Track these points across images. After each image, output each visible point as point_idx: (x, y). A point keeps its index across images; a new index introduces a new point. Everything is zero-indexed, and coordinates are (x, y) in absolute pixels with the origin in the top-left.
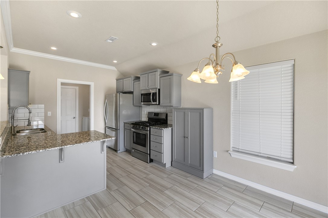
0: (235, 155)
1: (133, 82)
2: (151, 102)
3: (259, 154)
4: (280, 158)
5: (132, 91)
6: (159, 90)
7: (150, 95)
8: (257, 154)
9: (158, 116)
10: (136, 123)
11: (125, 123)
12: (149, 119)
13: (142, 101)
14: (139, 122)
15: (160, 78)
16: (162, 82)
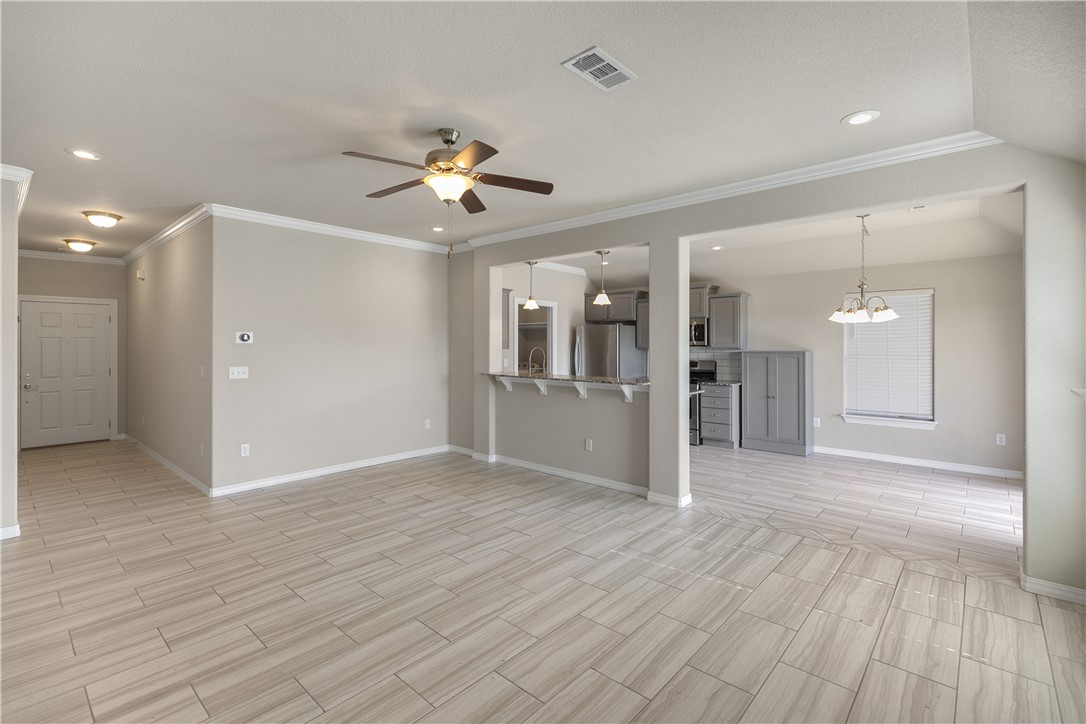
0: (849, 420)
1: (635, 302)
3: (889, 414)
4: (916, 416)
5: (634, 319)
6: (708, 320)
8: (884, 413)
15: (710, 299)
16: (714, 306)
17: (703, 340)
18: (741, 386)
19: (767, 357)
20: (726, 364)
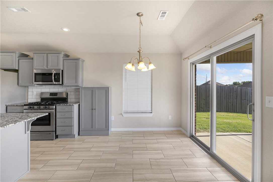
0: (125, 115)
1: (17, 59)
2: (52, 82)
3: (138, 112)
4: (147, 112)
5: (17, 69)
6: (62, 71)
7: (52, 75)
8: (137, 112)
9: (57, 96)
11: (8, 106)
12: (42, 99)
13: (37, 81)
15: (63, 60)
16: (65, 63)
17: (59, 81)
18: (79, 105)
19: (92, 90)
20: (72, 93)
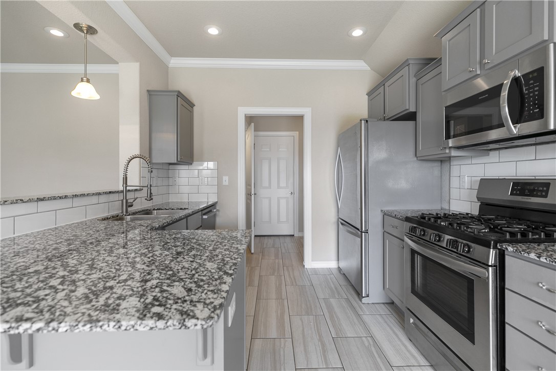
1: (413, 80)
5: (412, 110)
10: (423, 217)
11: (385, 214)
13: (452, 133)
14: (437, 217)
